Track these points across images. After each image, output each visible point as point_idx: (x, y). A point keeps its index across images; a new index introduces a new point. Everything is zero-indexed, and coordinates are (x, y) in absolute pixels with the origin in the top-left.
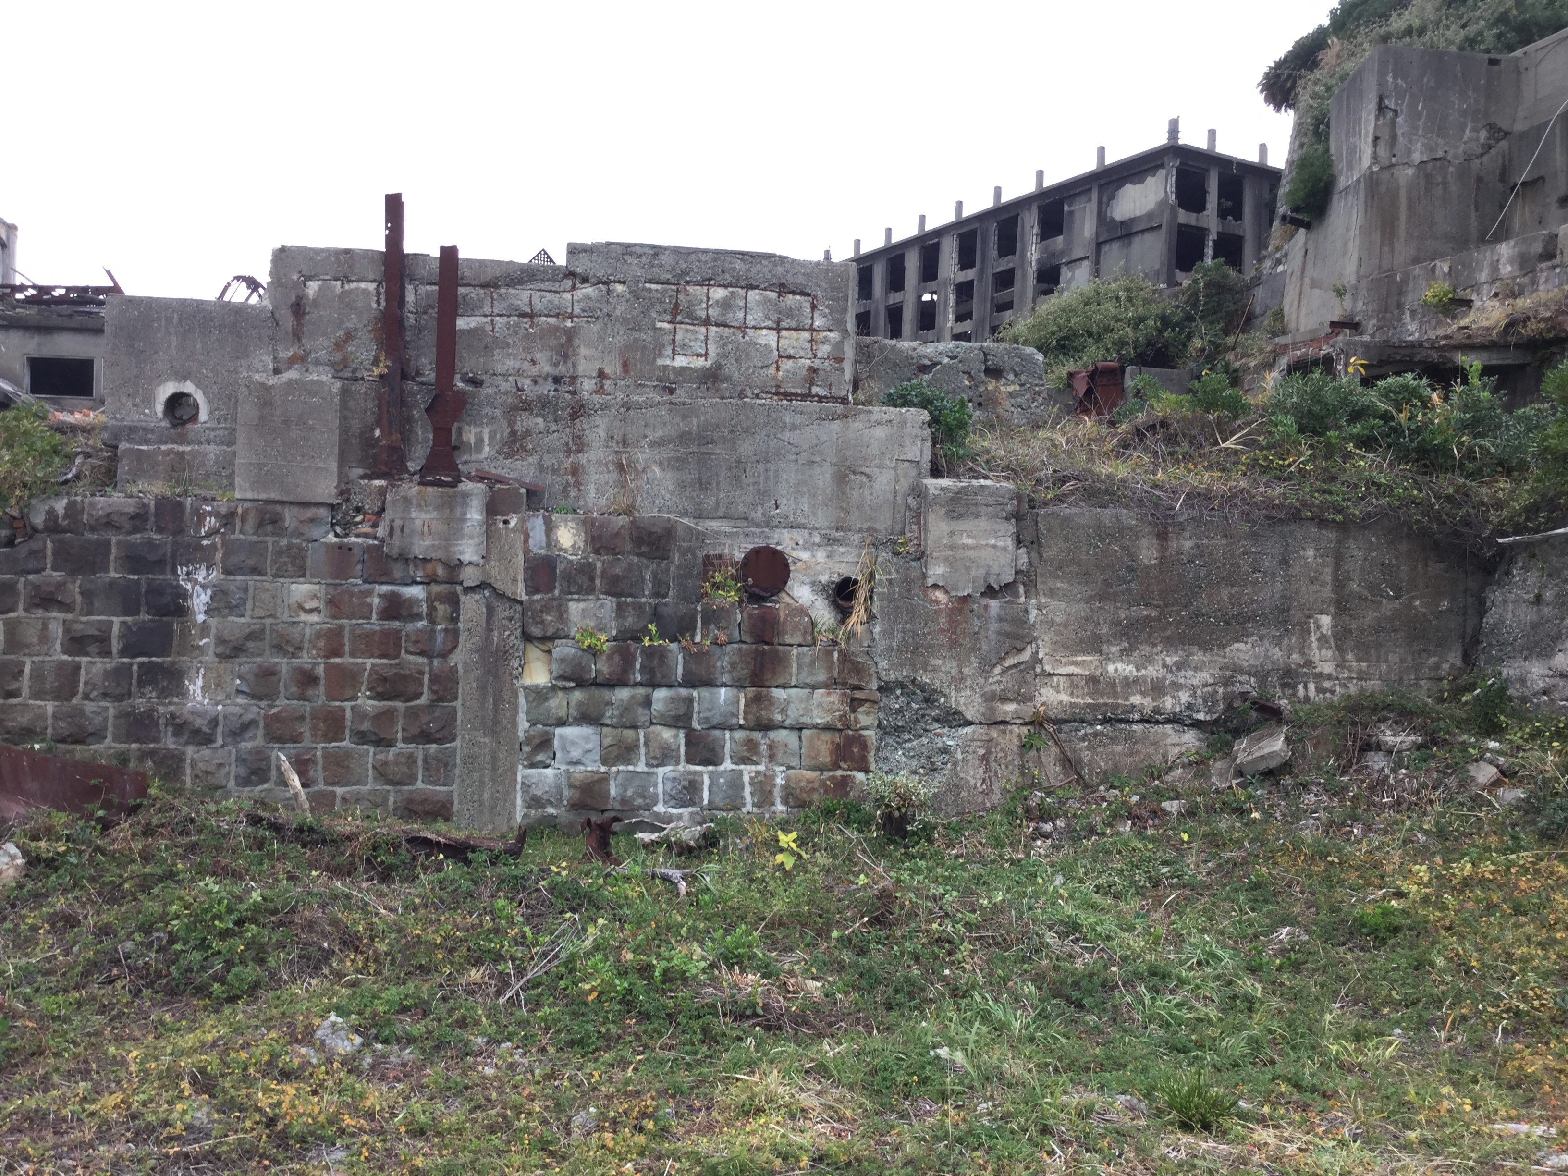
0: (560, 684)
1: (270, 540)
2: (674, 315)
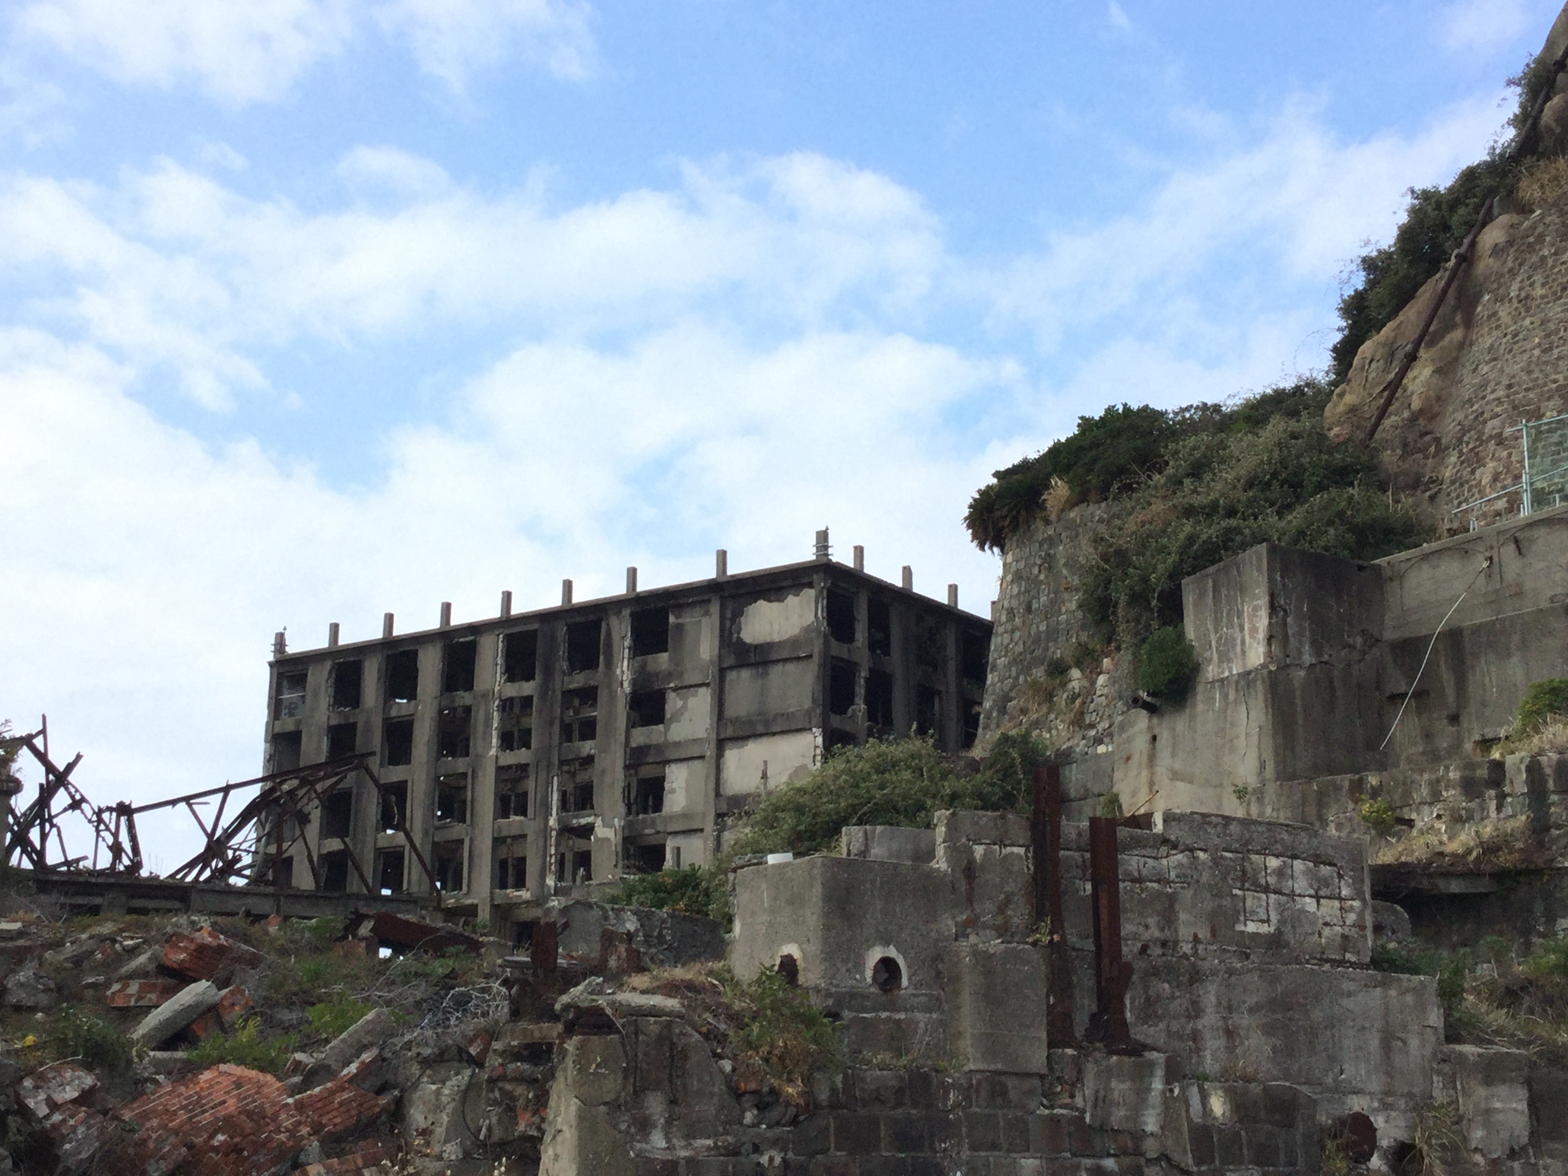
1: (1000, 1112)
2: (1243, 882)
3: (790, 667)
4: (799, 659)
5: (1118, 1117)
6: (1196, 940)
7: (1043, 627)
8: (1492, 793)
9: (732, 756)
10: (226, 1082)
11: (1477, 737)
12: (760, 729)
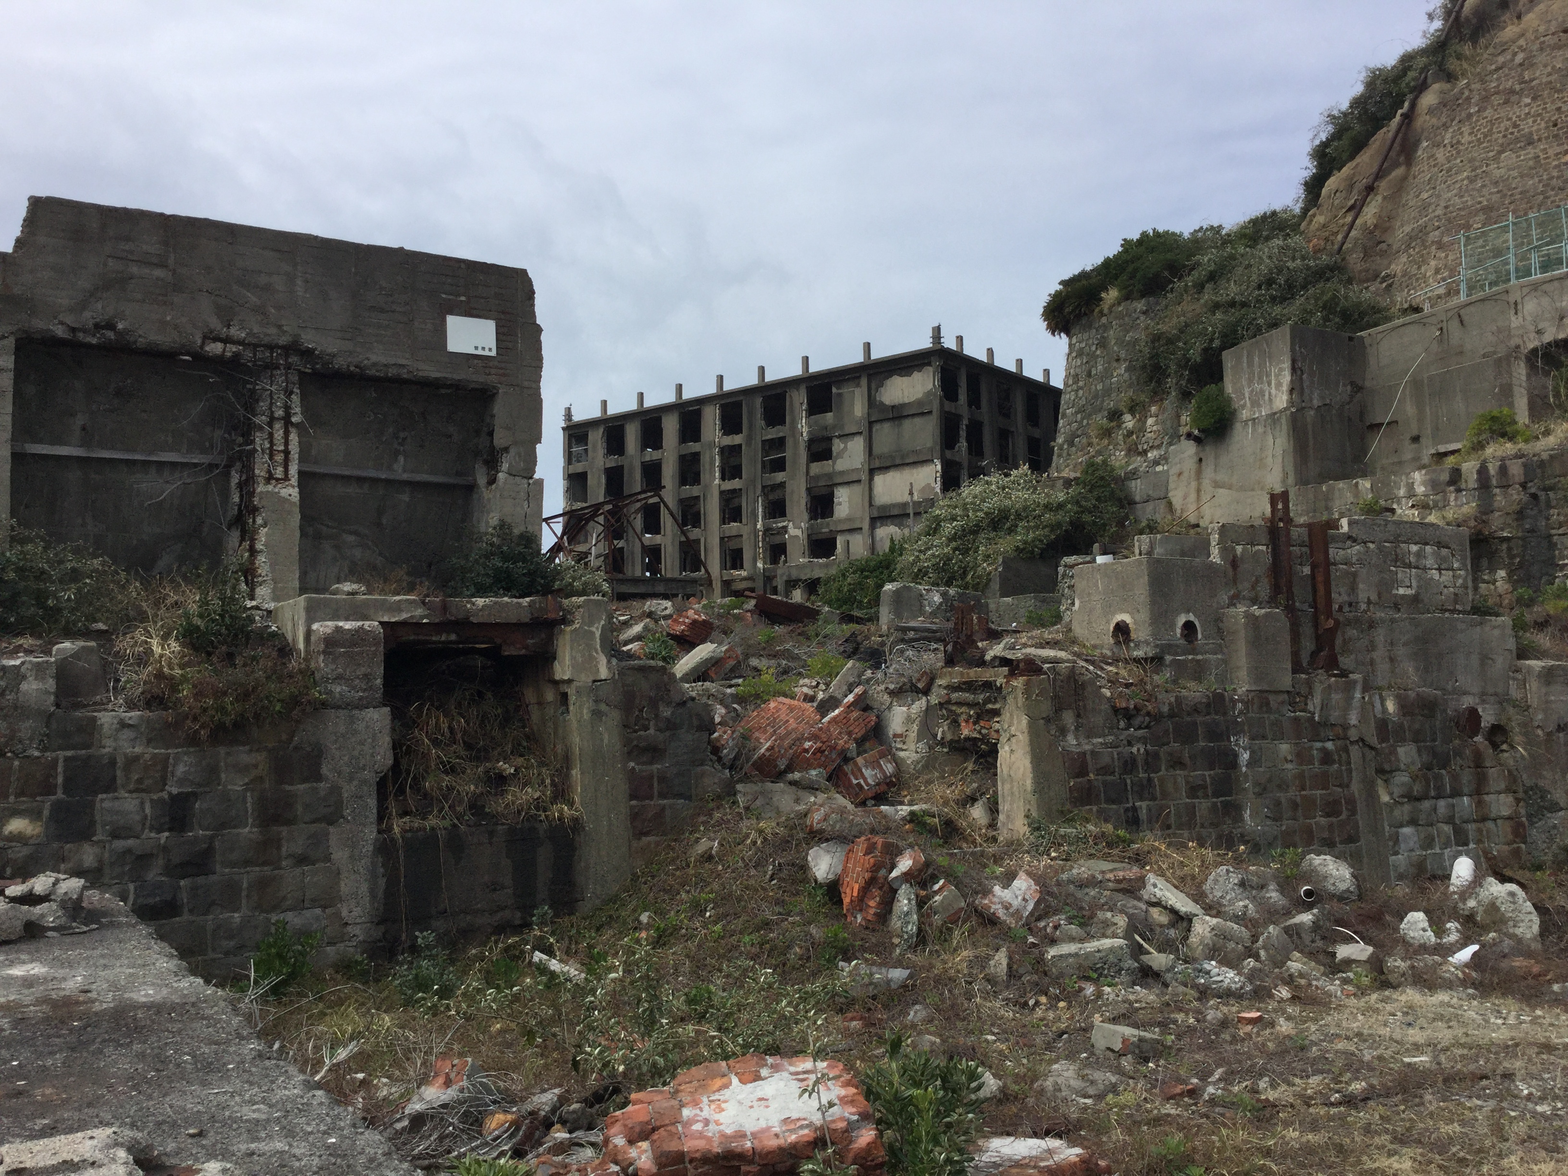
0: (1401, 800)
1: (1266, 716)
2: (1396, 562)
3: (918, 421)
4: (923, 414)
5: (1335, 716)
6: (1369, 602)
7: (1100, 387)
8: (1452, 488)
9: (879, 480)
10: (784, 708)
11: (1433, 451)
12: (898, 462)
